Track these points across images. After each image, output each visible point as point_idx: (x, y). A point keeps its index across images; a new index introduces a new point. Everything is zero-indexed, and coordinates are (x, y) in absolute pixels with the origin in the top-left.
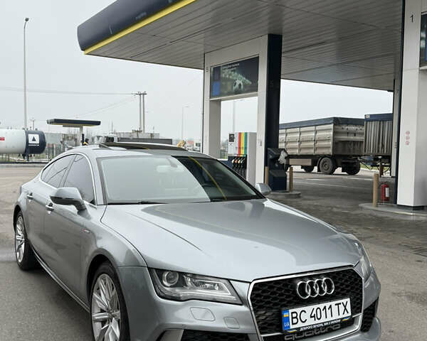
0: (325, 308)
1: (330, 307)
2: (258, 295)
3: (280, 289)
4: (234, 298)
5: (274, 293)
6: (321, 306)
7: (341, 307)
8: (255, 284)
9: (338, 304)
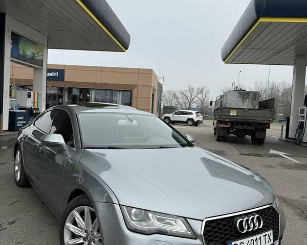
0: (256, 239)
1: (260, 238)
2: (209, 231)
3: (225, 225)
4: (190, 233)
5: (220, 229)
6: (254, 238)
7: (267, 237)
8: (207, 222)
9: (265, 236)
